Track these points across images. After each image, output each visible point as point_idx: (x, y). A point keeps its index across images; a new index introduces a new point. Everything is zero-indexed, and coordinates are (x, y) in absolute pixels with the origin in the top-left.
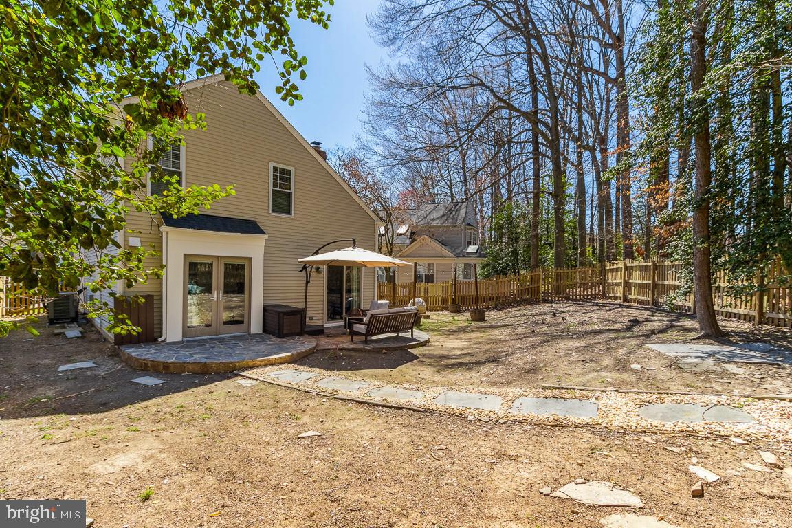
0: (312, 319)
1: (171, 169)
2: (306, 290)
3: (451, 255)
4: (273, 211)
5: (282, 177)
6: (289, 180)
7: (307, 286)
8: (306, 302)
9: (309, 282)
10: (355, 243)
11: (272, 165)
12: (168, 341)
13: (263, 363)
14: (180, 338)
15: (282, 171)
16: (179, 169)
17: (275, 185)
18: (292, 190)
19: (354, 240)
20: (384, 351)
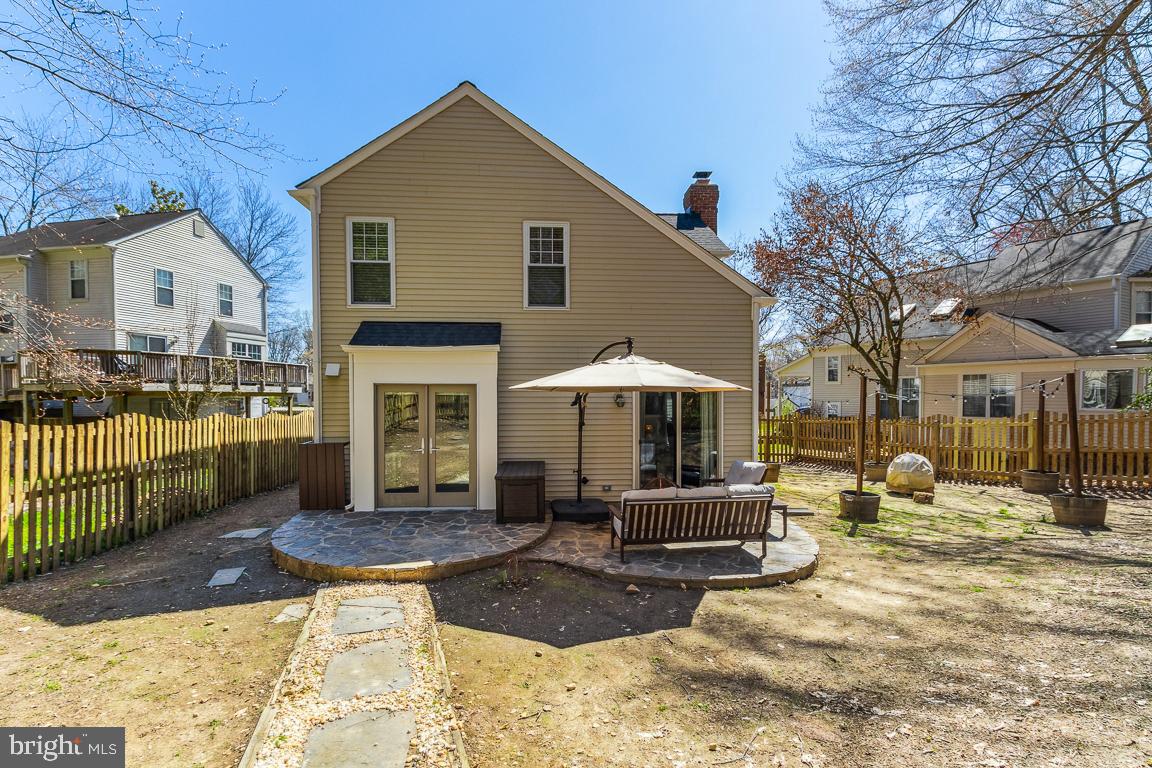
0: (609, 490)
1: (377, 262)
2: (580, 436)
3: (1065, 352)
4: (531, 303)
5: (547, 242)
6: (559, 246)
7: (580, 430)
8: (580, 458)
9: (584, 424)
10: (630, 347)
11: (527, 226)
12: (356, 510)
13: (374, 576)
14: (371, 508)
15: (546, 231)
16: (387, 259)
17: (534, 258)
18: (566, 263)
19: (630, 343)
20: (632, 587)
